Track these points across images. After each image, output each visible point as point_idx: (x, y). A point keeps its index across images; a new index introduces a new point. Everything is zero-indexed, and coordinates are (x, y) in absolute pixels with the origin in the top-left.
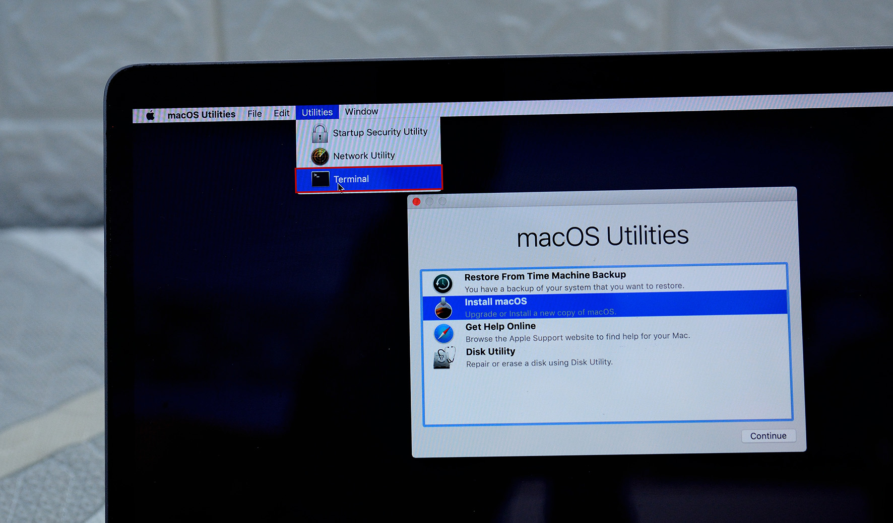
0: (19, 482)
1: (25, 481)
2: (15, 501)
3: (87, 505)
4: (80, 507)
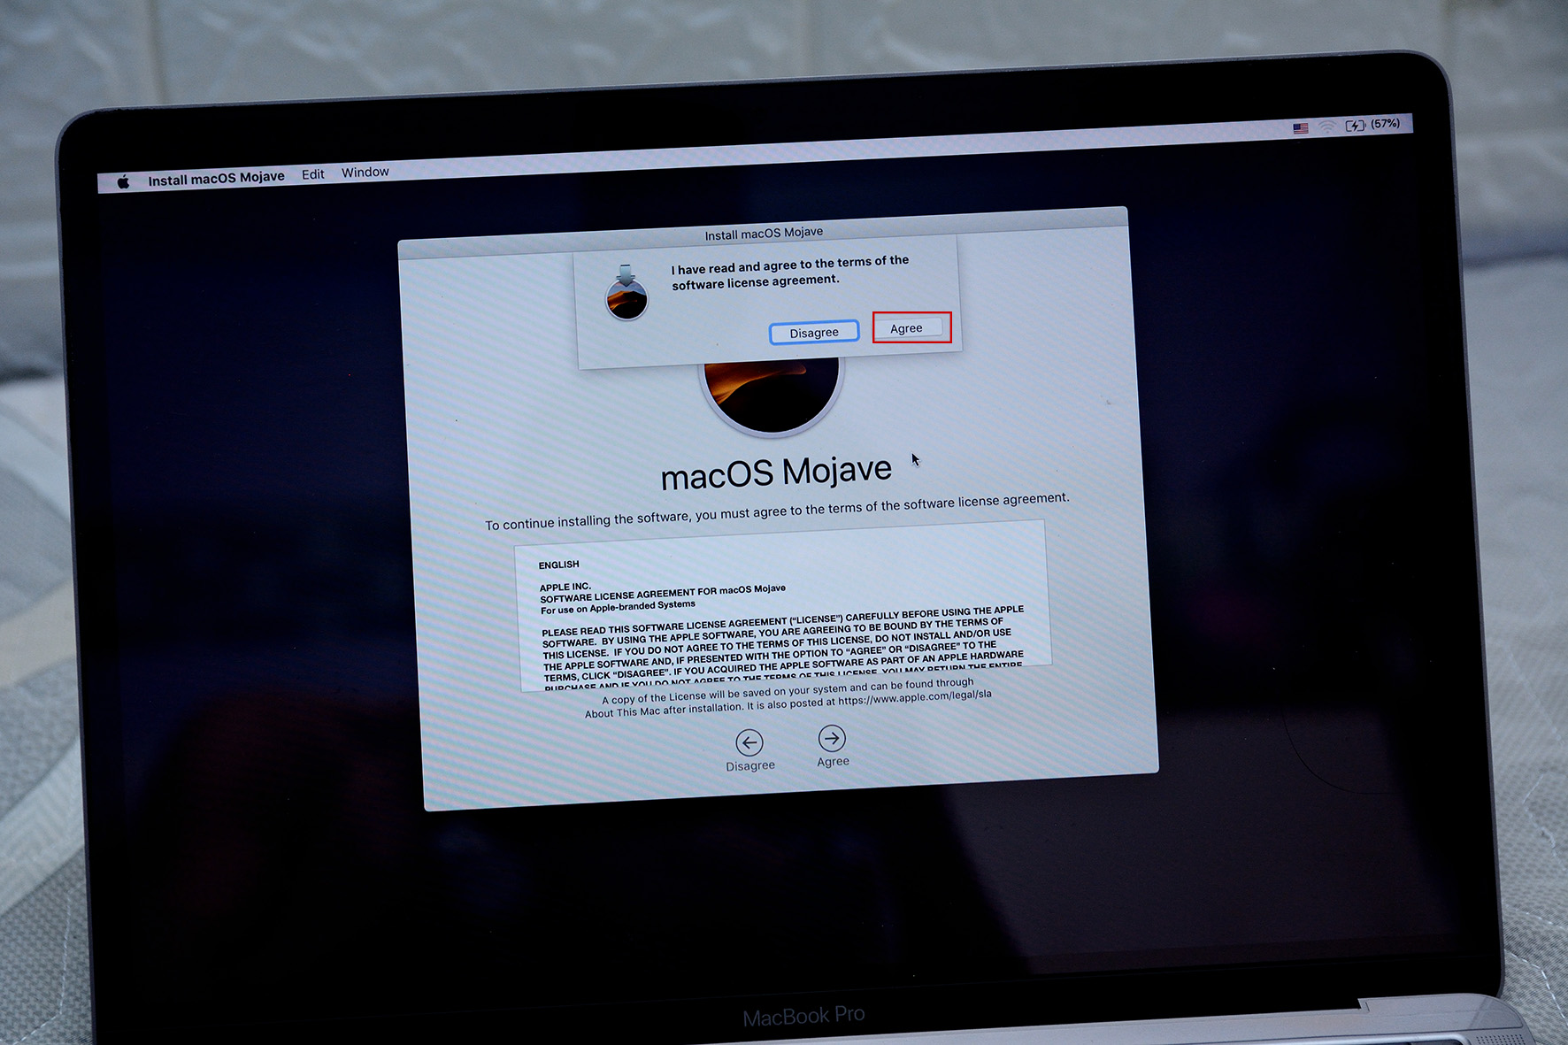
3: (26, 772)
4: (16, 776)
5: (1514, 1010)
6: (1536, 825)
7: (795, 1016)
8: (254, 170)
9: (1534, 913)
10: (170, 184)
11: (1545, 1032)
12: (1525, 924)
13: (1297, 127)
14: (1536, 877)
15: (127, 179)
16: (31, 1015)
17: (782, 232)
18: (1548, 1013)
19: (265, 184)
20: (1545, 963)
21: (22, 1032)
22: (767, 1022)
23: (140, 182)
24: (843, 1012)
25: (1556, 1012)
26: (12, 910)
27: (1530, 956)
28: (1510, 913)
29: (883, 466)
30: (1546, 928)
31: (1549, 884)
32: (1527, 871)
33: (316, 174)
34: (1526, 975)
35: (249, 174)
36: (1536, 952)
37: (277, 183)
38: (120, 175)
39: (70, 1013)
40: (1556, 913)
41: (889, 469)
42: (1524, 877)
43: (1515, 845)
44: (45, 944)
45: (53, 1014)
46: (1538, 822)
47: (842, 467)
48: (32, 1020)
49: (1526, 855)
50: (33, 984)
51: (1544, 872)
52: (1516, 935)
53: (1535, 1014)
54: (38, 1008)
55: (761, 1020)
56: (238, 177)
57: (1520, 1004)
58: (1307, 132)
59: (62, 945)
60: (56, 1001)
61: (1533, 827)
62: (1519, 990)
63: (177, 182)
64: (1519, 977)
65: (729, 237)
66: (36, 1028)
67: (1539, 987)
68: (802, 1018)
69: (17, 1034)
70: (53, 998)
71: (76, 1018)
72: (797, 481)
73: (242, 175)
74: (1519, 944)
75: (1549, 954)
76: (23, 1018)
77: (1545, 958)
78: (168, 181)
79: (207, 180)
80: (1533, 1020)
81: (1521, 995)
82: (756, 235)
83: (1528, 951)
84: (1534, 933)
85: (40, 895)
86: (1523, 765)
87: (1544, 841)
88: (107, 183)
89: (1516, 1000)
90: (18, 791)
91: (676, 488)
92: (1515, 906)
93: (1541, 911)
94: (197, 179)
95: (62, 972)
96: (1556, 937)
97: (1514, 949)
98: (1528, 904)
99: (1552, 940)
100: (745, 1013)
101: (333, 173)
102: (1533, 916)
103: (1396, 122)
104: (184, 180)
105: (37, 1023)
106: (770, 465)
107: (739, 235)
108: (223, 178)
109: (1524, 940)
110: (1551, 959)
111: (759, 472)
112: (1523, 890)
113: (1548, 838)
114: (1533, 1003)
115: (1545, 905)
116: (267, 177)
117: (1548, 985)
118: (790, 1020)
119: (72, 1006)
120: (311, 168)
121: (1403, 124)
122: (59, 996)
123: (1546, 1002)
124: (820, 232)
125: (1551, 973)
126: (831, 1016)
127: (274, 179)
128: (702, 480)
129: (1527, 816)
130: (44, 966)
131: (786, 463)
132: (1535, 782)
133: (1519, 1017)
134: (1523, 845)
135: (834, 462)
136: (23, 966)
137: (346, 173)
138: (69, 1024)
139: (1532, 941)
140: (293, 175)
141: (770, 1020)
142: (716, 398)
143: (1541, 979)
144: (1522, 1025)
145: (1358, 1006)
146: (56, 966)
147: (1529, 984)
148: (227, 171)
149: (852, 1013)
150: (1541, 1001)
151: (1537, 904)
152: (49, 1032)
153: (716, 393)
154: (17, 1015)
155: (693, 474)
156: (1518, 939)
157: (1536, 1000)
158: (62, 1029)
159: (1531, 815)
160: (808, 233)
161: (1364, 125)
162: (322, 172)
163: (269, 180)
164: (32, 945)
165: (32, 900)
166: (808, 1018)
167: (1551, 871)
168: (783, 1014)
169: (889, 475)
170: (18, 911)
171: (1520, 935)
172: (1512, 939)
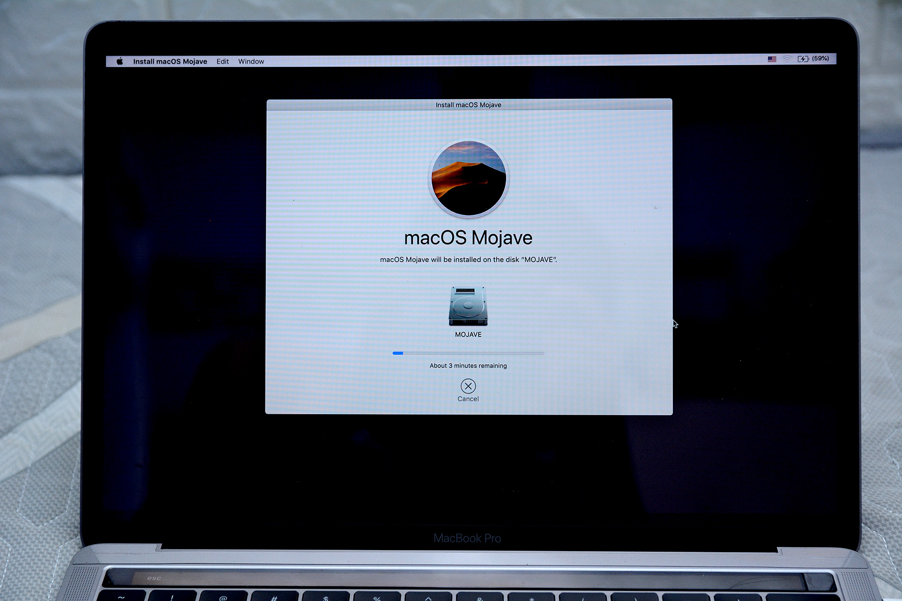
0: (11, 366)
1: (16, 365)
2: (7, 380)
3: (65, 382)
4: (59, 384)
5: (864, 558)
6: (890, 457)
7: (462, 538)
8: (191, 58)
9: (882, 506)
10: (145, 63)
11: (881, 572)
12: (876, 511)
13: (770, 58)
14: (886, 486)
15: (122, 60)
16: (50, 512)
17: (479, 105)
18: (885, 562)
19: (196, 66)
20: (885, 534)
21: (45, 521)
22: (446, 540)
23: (129, 62)
24: (489, 537)
25: (889, 561)
26: (47, 455)
27: (877, 529)
28: (869, 505)
29: (528, 237)
30: (888, 514)
31: (893, 490)
32: (882, 482)
33: (224, 61)
34: (874, 539)
35: (188, 60)
36: (881, 527)
37: (203, 65)
38: (118, 57)
39: (72, 512)
40: (895, 506)
41: (531, 239)
42: (879, 485)
43: (877, 468)
44: (63, 475)
45: (62, 512)
46: (891, 455)
47: (505, 236)
48: (50, 515)
49: (882, 473)
50: (54, 495)
51: (891, 484)
52: (870, 517)
53: (877, 561)
54: (54, 508)
55: (444, 538)
56: (182, 61)
57: (869, 556)
58: (775, 61)
59: (72, 475)
60: (64, 505)
61: (888, 458)
62: (869, 548)
63: (149, 62)
64: (870, 540)
65: (449, 106)
66: (52, 519)
67: (881, 547)
68: (466, 539)
69: (42, 522)
70: (63, 503)
71: (74, 515)
72: (480, 243)
73: (184, 60)
74: (872, 522)
75: (888, 529)
76: (46, 513)
77: (886, 531)
78: (144, 62)
79: (165, 62)
80: (875, 565)
81: (870, 551)
82: (464, 105)
83: (876, 526)
84: (881, 517)
85: (63, 448)
86: (886, 423)
87: (893, 466)
88: (111, 62)
89: (867, 553)
90: (59, 392)
91: (412, 243)
92: (872, 501)
93: (887, 505)
94: (159, 61)
95: (70, 490)
96: (893, 519)
97: (869, 525)
98: (879, 500)
99: (891, 521)
100: (435, 534)
101: (234, 61)
102: (882, 507)
103: (827, 57)
104: (152, 61)
105: (53, 516)
106: (465, 233)
107: (455, 105)
108: (174, 62)
109: (875, 520)
110: (889, 531)
111: (458, 237)
112: (878, 492)
113: (896, 464)
114: (877, 555)
115: (889, 502)
116: (198, 62)
117: (886, 546)
118: (459, 540)
119: (73, 509)
120: (222, 58)
121: (831, 59)
122: (66, 503)
123: (884, 555)
124: (499, 105)
125: (888, 540)
126: (483, 539)
127: (201, 63)
128: (427, 239)
129: (885, 452)
130: (61, 486)
131: (474, 232)
132: (892, 433)
133: (867, 563)
134: (881, 467)
135: (501, 233)
136: (49, 485)
137: (241, 61)
138: (70, 518)
139: (879, 521)
140: (212, 61)
141: (448, 539)
142: (437, 195)
143: (882, 543)
144: (868, 567)
145: (777, 551)
146: (67, 486)
147: (875, 545)
148: (176, 57)
149: (494, 538)
150: (881, 554)
151: (884, 501)
152: (59, 521)
153: (438, 192)
154: (43, 512)
155: (422, 236)
156: (871, 520)
157: (879, 554)
158: (66, 520)
159: (887, 452)
160: (493, 106)
161: (808, 59)
162: (228, 60)
163: (198, 63)
164: (56, 474)
165: (59, 450)
166: (470, 539)
167: (895, 483)
168: (456, 537)
169: (531, 242)
170: (51, 456)
171: (873, 517)
172: (869, 519)
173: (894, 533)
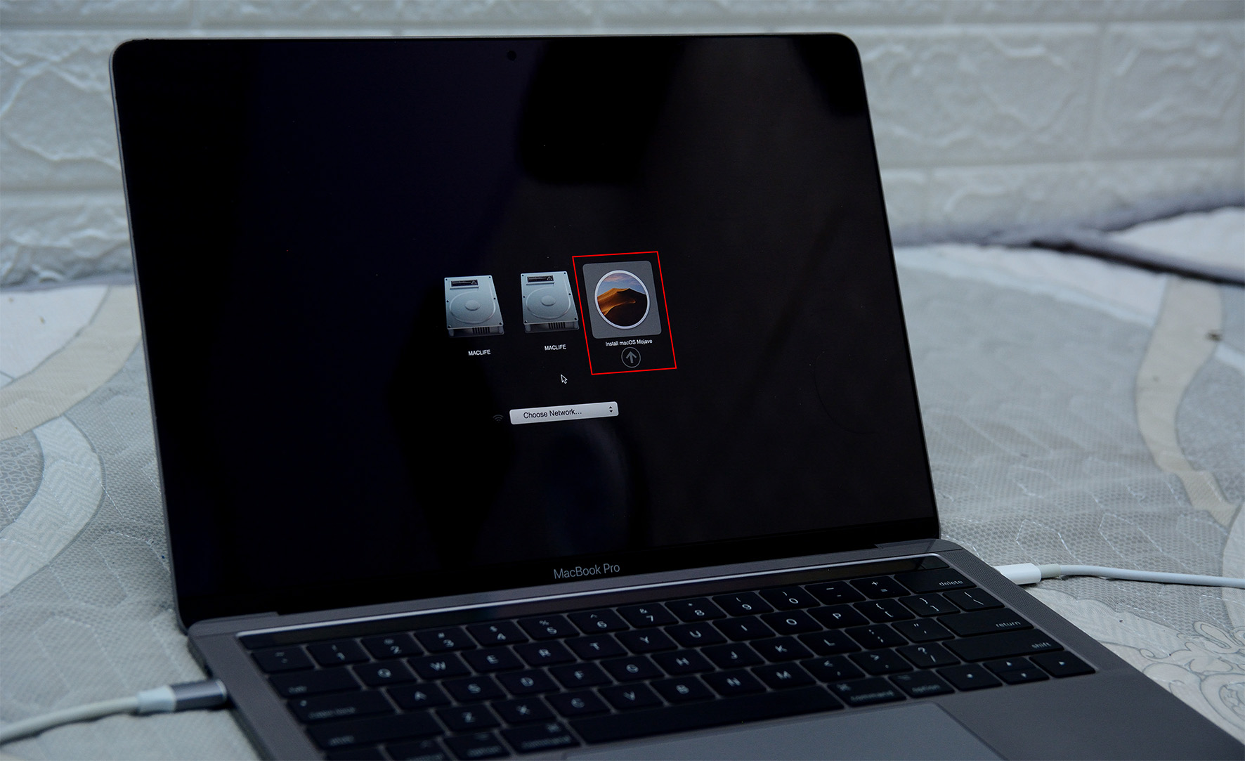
7: (582, 571)
20: (974, 543)
22: (567, 575)
24: (608, 568)
55: (564, 574)
68: (586, 572)
74: (958, 534)
77: (973, 540)
84: (965, 527)
96: (976, 527)
109: (961, 531)
118: (579, 573)
125: (978, 547)
126: (602, 570)
141: (569, 574)
149: (613, 567)
166: (589, 572)
168: (575, 571)
171: (958, 528)
172: (954, 531)
173: (982, 541)
